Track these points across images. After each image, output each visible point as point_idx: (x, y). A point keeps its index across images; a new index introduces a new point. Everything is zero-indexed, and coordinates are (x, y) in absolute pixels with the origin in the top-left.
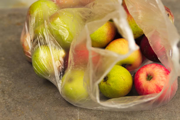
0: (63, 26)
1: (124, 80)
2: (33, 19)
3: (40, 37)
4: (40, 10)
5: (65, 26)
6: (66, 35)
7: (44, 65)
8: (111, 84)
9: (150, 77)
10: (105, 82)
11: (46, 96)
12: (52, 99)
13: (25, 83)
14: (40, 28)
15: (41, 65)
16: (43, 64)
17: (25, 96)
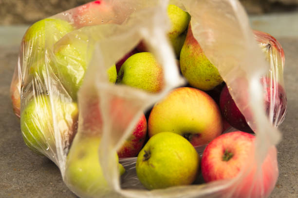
0: (75, 60)
1: (179, 157)
2: (29, 49)
3: (36, 80)
4: (41, 34)
5: (79, 59)
6: (79, 75)
7: (40, 128)
8: (155, 164)
9: (228, 155)
10: (146, 162)
11: (42, 186)
12: (51, 192)
13: (9, 164)
14: (38, 65)
15: (34, 130)
16: (37, 126)
17: (4, 184)
